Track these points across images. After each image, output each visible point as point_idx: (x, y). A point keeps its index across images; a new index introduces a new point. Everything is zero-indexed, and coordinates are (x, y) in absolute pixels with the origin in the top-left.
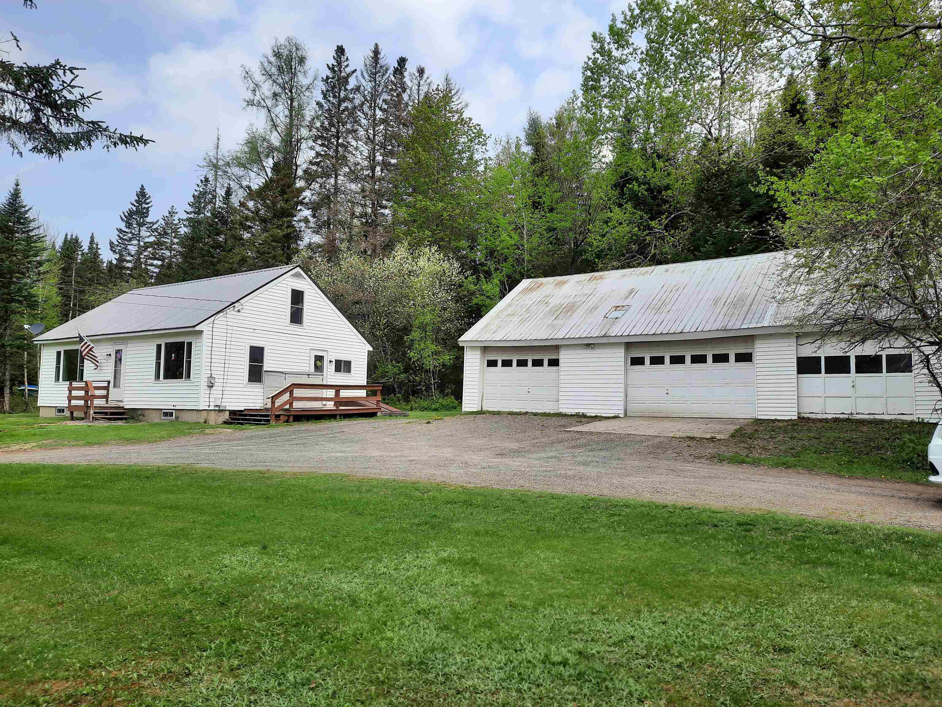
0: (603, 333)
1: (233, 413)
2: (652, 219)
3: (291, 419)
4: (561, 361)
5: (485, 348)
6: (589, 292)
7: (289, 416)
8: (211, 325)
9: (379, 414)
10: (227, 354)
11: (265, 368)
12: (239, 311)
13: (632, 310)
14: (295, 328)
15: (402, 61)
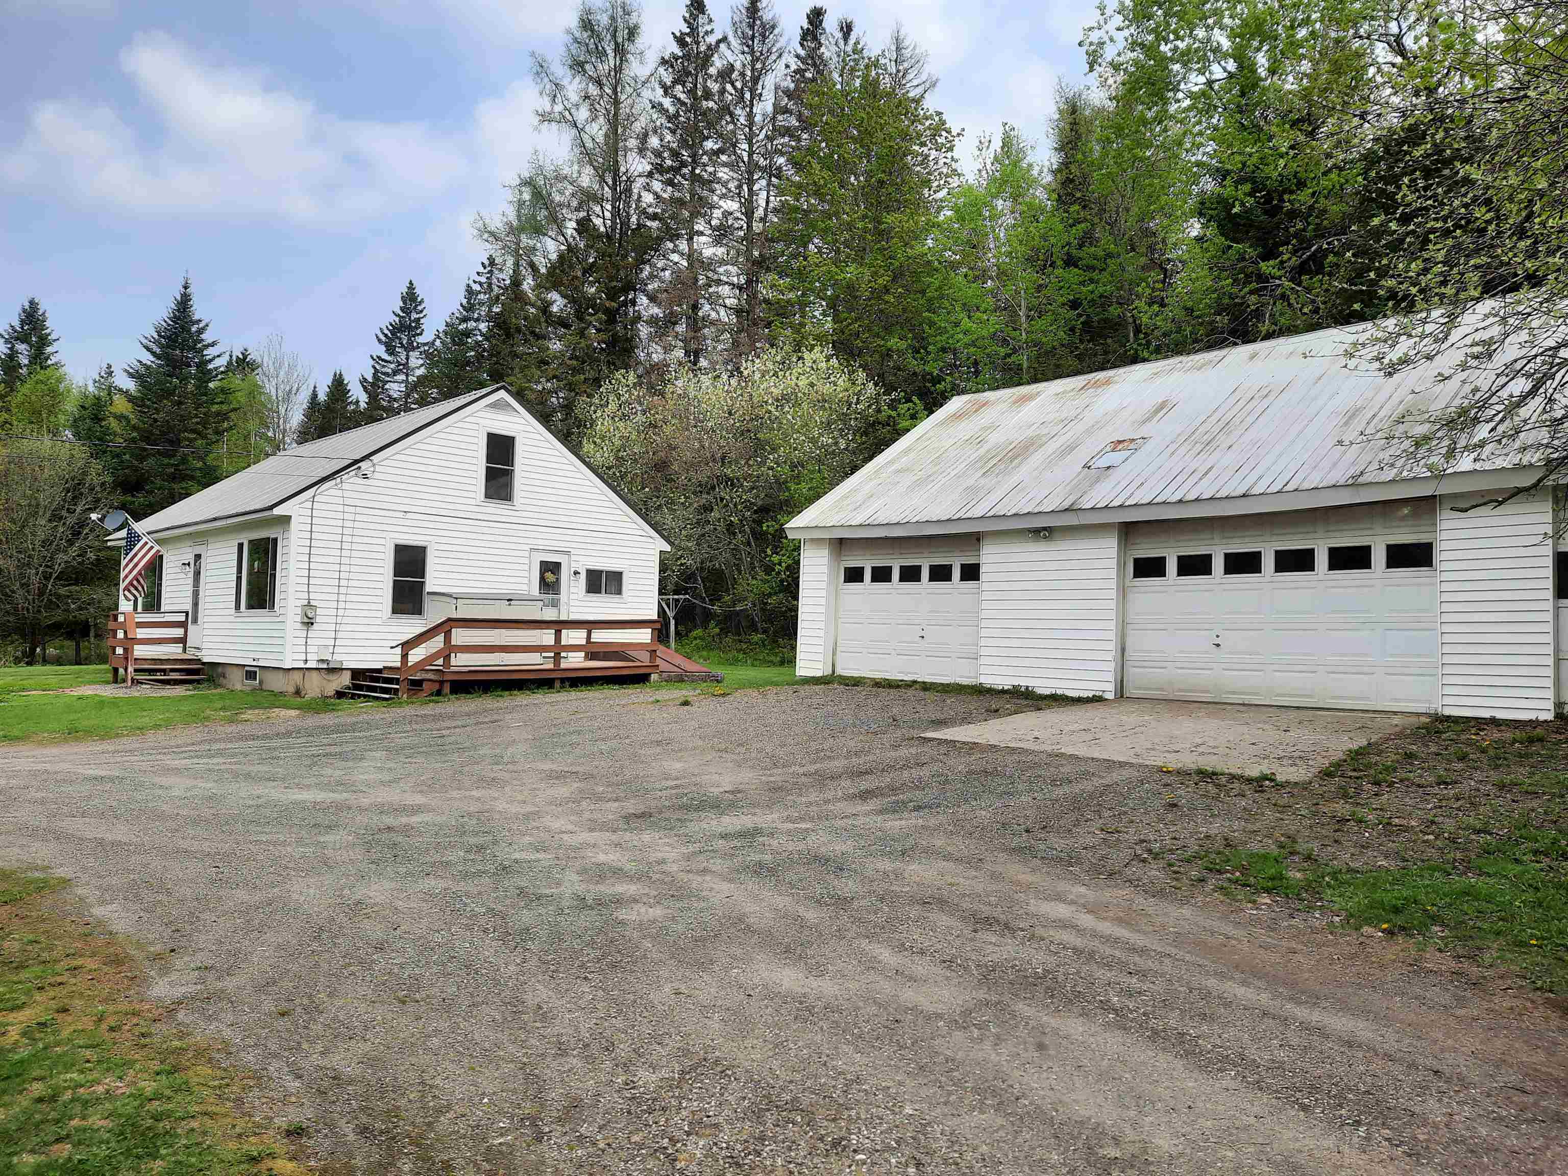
0: (1066, 504)
1: (356, 674)
2: (1265, 257)
3: (447, 689)
4: (983, 569)
5: (841, 542)
6: (1073, 413)
7: (442, 683)
8: (309, 504)
9: (654, 677)
10: (344, 560)
11: (428, 588)
12: (365, 477)
13: (1149, 446)
14: (496, 509)
15: (816, 15)
